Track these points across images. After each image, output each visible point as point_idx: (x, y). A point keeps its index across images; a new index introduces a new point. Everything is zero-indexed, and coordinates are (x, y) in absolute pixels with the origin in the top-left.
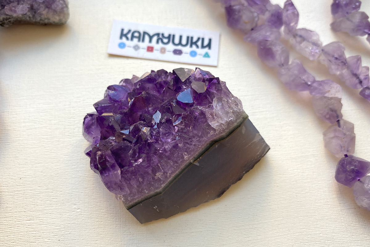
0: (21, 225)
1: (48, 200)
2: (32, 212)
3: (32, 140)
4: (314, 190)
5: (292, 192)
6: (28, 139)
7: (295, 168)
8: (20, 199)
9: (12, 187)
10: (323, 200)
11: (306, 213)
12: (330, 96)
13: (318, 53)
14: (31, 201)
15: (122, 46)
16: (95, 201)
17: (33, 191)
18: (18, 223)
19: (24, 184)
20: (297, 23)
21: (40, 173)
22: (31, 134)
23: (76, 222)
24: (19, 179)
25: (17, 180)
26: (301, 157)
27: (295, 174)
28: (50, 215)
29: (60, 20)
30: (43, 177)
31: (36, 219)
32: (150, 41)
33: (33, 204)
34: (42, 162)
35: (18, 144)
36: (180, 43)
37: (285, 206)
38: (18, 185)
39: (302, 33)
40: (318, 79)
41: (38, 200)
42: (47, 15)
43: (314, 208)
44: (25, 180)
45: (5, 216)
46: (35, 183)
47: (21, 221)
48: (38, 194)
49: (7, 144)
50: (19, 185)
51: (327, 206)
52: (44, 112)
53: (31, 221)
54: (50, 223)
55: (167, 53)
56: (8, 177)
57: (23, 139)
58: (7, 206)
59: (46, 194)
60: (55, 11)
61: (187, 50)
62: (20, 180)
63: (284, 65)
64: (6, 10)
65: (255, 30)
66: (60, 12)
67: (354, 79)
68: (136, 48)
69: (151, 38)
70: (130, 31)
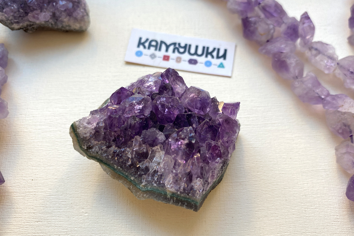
0: (29, 226)
1: (57, 202)
2: (41, 214)
3: (46, 143)
4: (323, 205)
5: (300, 207)
6: (43, 141)
7: (305, 182)
8: (30, 200)
9: (24, 188)
10: (333, 217)
11: (315, 229)
12: (344, 111)
13: (334, 66)
14: (41, 202)
15: (139, 54)
16: (103, 206)
17: (43, 193)
18: (27, 224)
19: (35, 186)
20: (313, 35)
21: (52, 175)
22: (46, 137)
23: (83, 226)
24: (31, 180)
25: (29, 182)
26: (312, 171)
27: (304, 189)
28: (58, 218)
29: (81, 27)
30: (54, 180)
31: (45, 221)
32: (167, 50)
33: (42, 205)
34: (54, 164)
35: (33, 146)
36: (196, 54)
37: (293, 220)
38: (29, 186)
39: (318, 46)
40: (333, 93)
41: (48, 202)
42: (68, 23)
43: (323, 224)
44: (36, 181)
45: (15, 216)
46: (46, 185)
47: (30, 222)
48: (48, 196)
49: (22, 145)
50: (31, 186)
51: (337, 223)
52: (60, 116)
53: (39, 223)
54: (57, 226)
55: (182, 61)
56: (21, 178)
57: (38, 141)
58: (18, 206)
59: (56, 196)
60: (76, 19)
61: (202, 60)
62: (31, 182)
63: (298, 77)
64: (29, 17)
65: (271, 42)
66: (81, 20)
68: (153, 56)
69: (168, 47)
70: (147, 40)
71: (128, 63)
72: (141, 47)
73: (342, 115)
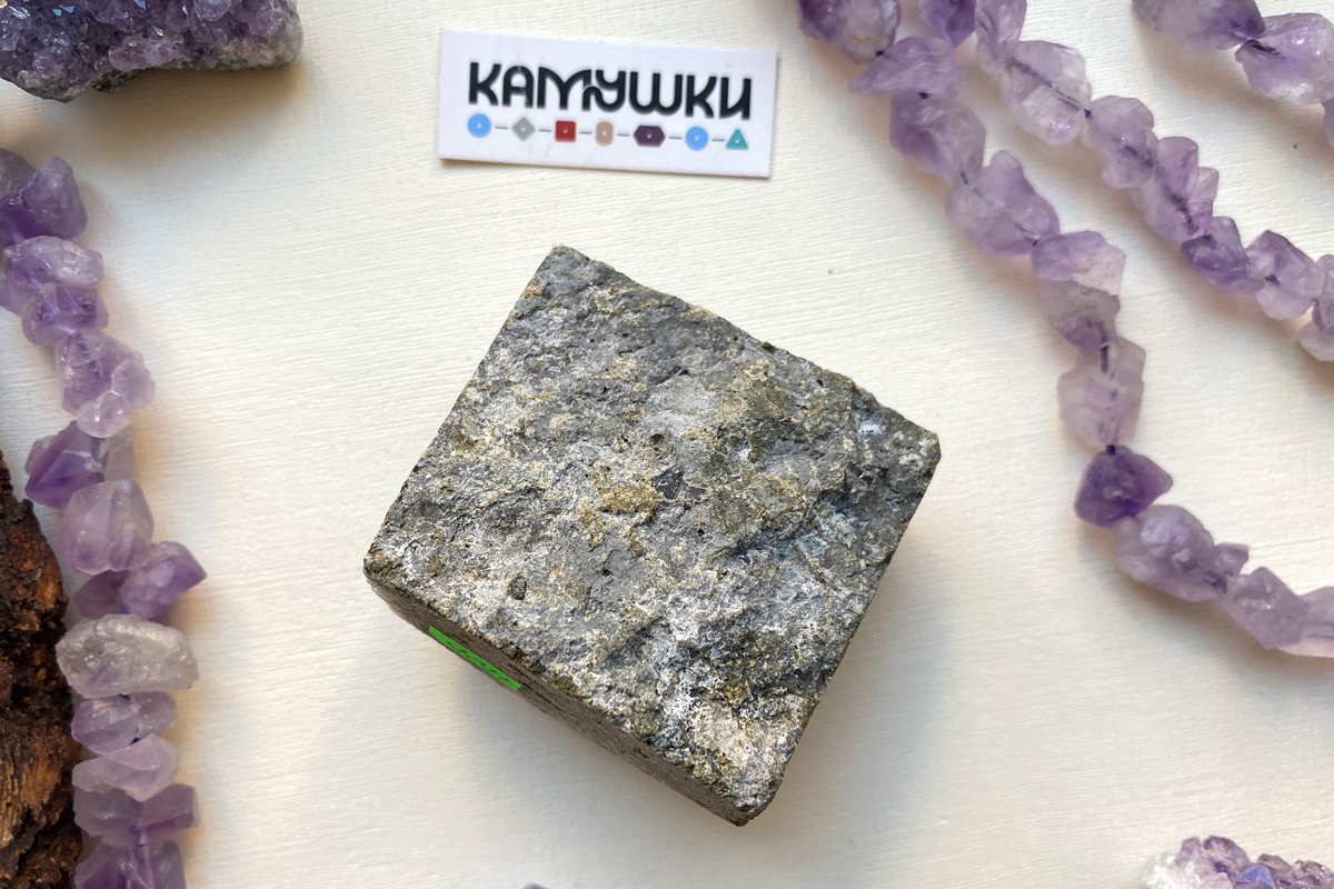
12: (1089, 284)
15: (479, 126)
32: (564, 103)
36: (655, 104)
39: (1032, 57)
40: (1068, 224)
55: (616, 138)
60: (261, 39)
61: (675, 124)
63: (970, 176)
64: (112, 61)
65: (889, 57)
66: (276, 37)
67: (1171, 209)
68: (523, 130)
69: (564, 88)
70: (497, 68)
71: (451, 163)
72: (482, 97)
73: (1083, 297)
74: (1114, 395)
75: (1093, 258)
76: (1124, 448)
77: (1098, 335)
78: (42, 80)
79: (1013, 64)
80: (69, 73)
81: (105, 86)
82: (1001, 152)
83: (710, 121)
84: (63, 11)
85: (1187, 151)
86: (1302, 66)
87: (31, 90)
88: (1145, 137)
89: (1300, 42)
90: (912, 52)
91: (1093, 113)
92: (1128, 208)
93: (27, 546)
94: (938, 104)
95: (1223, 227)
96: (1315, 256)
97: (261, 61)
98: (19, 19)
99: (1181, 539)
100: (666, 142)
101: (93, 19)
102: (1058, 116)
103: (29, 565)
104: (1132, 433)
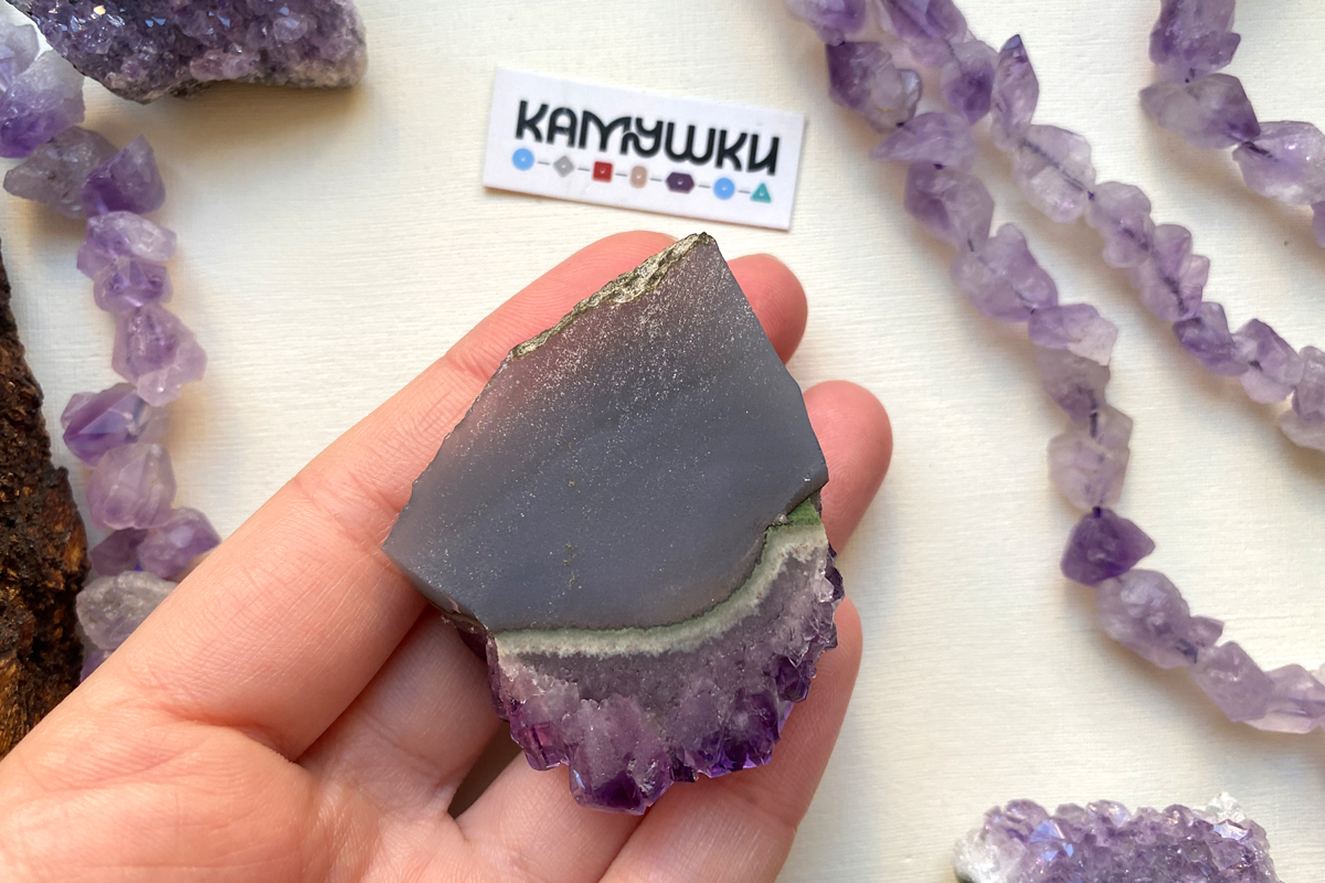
12: (1080, 353)
15: (523, 160)
32: (603, 145)
36: (688, 154)
40: (1066, 296)
55: (650, 184)
60: (329, 62)
61: (705, 174)
63: (975, 244)
64: (192, 70)
65: (908, 129)
66: (343, 62)
67: (1164, 291)
68: (564, 167)
69: (605, 132)
70: (544, 108)
71: (494, 191)
72: (528, 133)
73: (1076, 366)
74: (1101, 459)
75: (1086, 330)
76: (1110, 511)
77: (1088, 402)
78: (128, 82)
79: (1024, 144)
80: (152, 78)
81: (181, 93)
82: (1008, 225)
83: (737, 173)
84: (155, 23)
85: (1181, 238)
86: (1292, 169)
87: (114, 91)
88: (1142, 221)
89: (1291, 148)
90: (930, 126)
91: (1098, 195)
92: (1125, 286)
93: (60, 510)
94: (951, 175)
95: (1212, 312)
96: (1298, 347)
97: (328, 82)
98: (115, 26)
99: (1157, 603)
100: (695, 190)
101: (180, 31)
102: (1063, 195)
103: (59, 528)
104: (1117, 498)
